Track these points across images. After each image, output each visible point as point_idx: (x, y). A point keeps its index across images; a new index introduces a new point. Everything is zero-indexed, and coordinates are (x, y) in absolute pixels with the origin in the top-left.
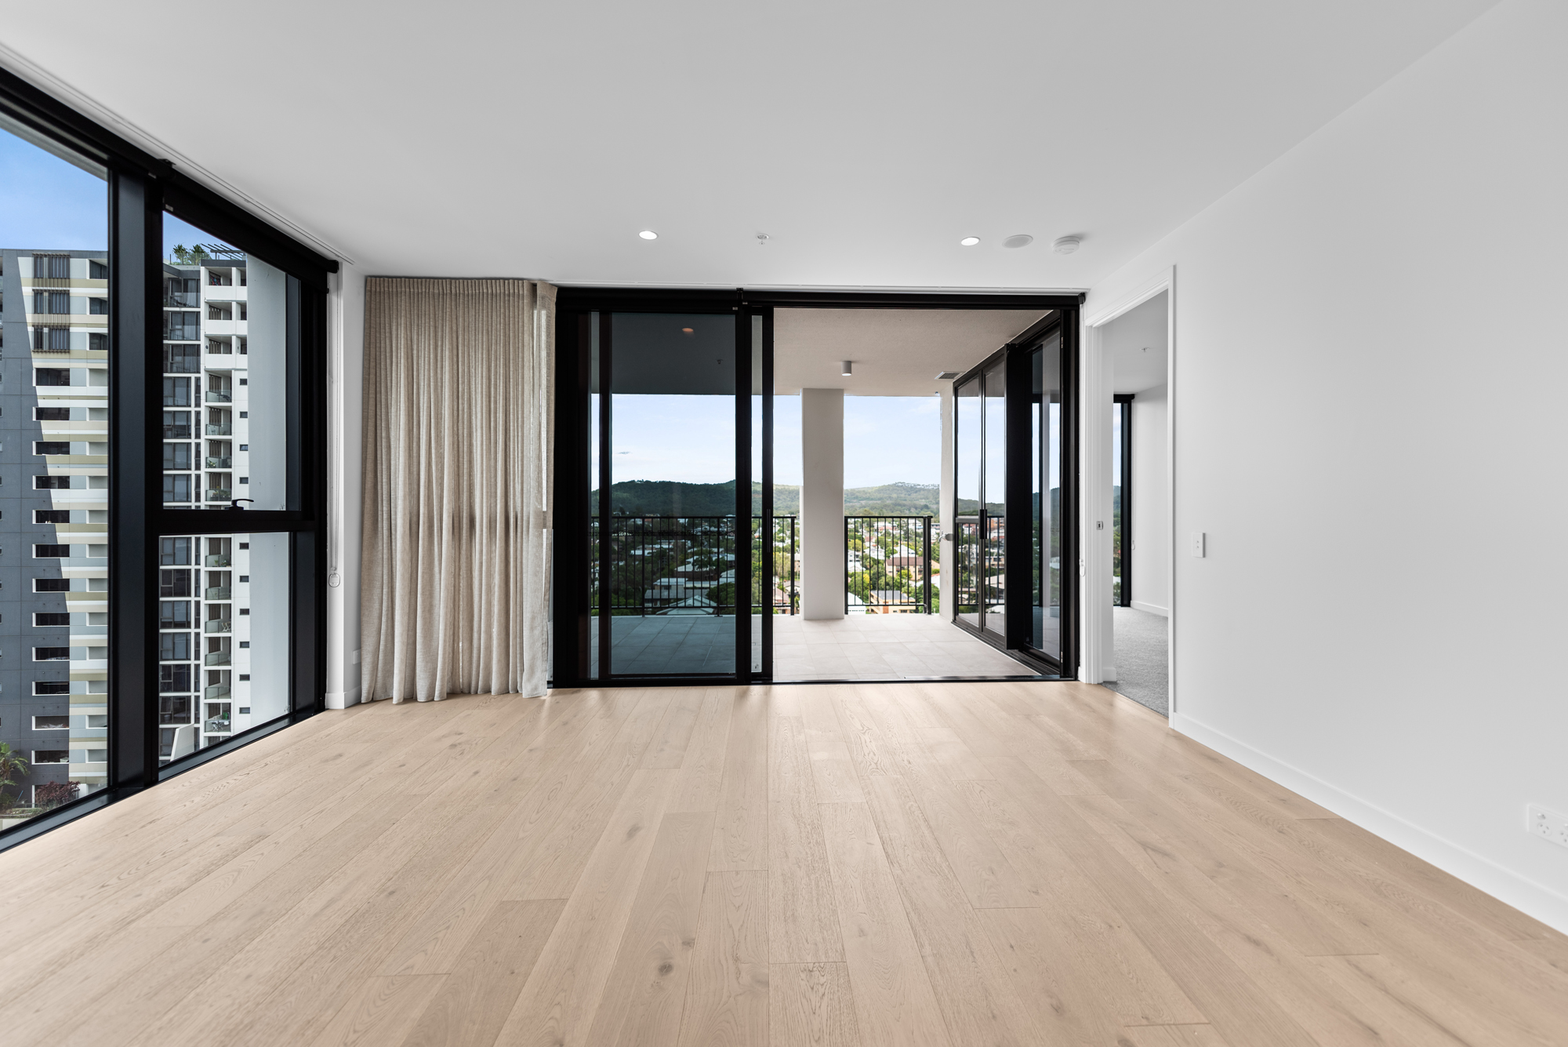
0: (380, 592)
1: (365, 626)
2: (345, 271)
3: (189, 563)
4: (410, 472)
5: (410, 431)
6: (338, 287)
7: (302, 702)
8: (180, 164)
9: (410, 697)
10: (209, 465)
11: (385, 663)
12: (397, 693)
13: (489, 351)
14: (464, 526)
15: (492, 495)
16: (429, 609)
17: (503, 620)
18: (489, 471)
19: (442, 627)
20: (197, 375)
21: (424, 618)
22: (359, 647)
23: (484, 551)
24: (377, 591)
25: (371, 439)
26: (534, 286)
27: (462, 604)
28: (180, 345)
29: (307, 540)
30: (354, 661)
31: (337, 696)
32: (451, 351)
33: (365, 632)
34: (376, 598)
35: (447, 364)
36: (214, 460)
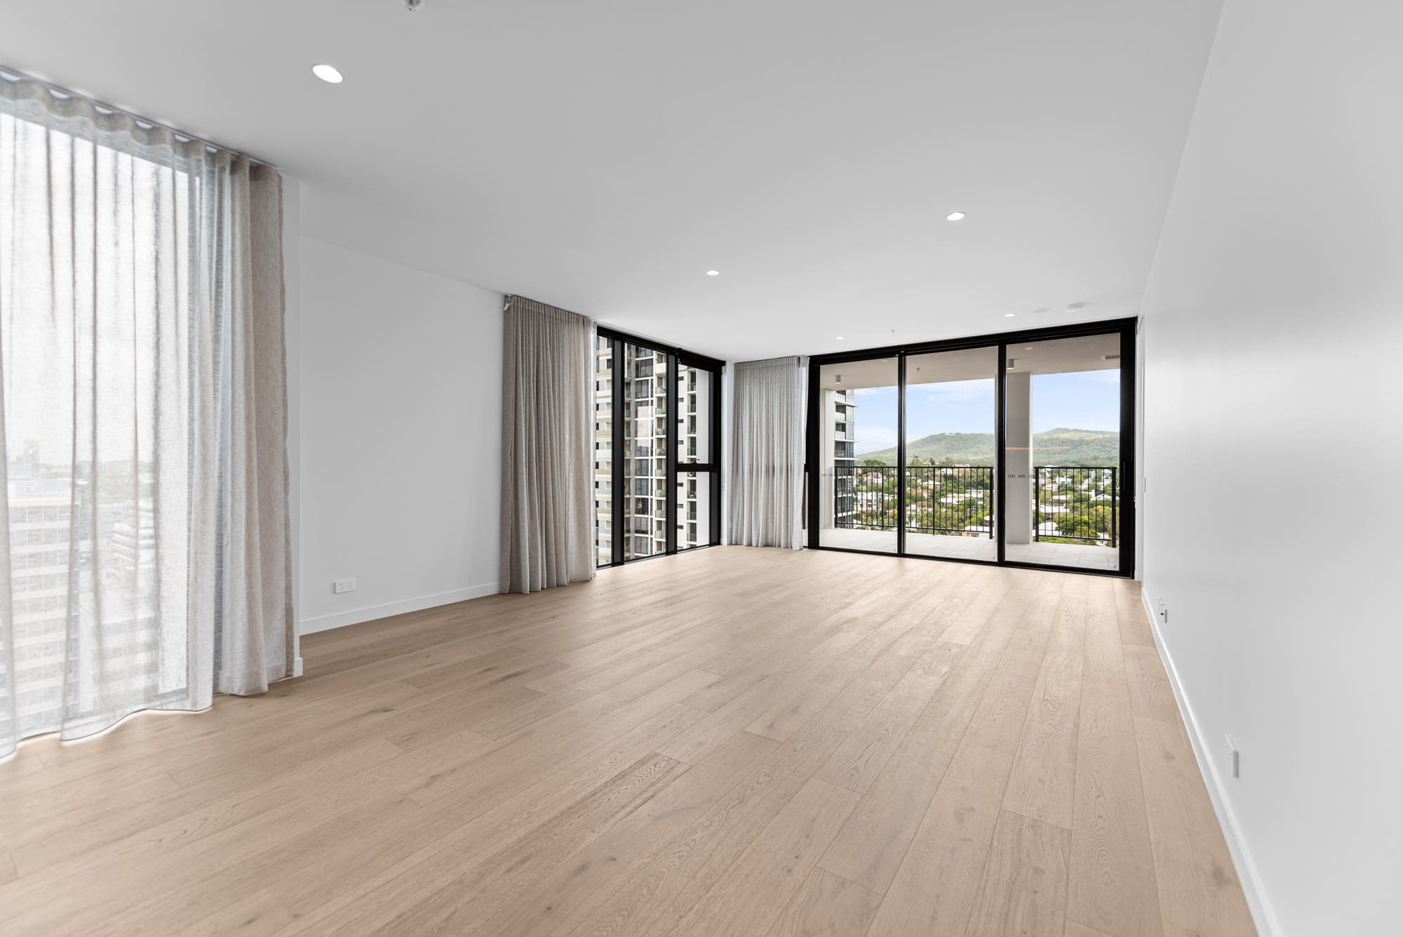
0: (739, 498)
1: (734, 512)
2: (727, 364)
3: (647, 495)
4: (750, 447)
5: (750, 428)
6: (725, 372)
7: (713, 541)
8: (683, 348)
9: (750, 544)
10: (657, 434)
11: (741, 529)
12: (745, 542)
13: (780, 391)
14: (770, 471)
15: (781, 457)
16: (757, 507)
17: (786, 514)
18: (780, 445)
19: (761, 515)
20: (651, 378)
21: (755, 511)
22: (732, 521)
23: (778, 481)
24: (738, 498)
25: (736, 433)
26: (799, 358)
27: (770, 505)
28: (643, 360)
29: (715, 475)
30: (730, 527)
31: (725, 540)
32: (766, 392)
33: (734, 515)
34: (738, 501)
35: (764, 398)
36: (659, 430)
